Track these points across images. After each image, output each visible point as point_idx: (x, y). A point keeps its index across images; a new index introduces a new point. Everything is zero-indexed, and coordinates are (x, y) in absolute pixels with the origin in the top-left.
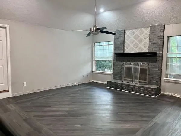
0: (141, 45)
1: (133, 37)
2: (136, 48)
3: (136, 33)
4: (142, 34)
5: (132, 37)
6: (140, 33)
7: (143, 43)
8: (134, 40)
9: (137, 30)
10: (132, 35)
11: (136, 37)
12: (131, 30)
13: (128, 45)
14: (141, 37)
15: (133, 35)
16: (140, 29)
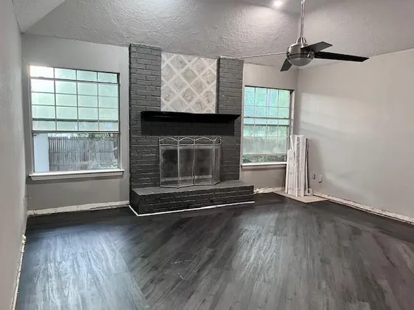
0: (200, 97)
1: (182, 74)
2: (190, 101)
3: (189, 65)
4: (202, 69)
5: (178, 73)
6: (198, 67)
7: (205, 91)
8: (184, 81)
9: (190, 57)
10: (178, 68)
11: (189, 76)
12: (175, 55)
13: (171, 92)
14: (200, 77)
15: (182, 68)
16: (196, 58)
